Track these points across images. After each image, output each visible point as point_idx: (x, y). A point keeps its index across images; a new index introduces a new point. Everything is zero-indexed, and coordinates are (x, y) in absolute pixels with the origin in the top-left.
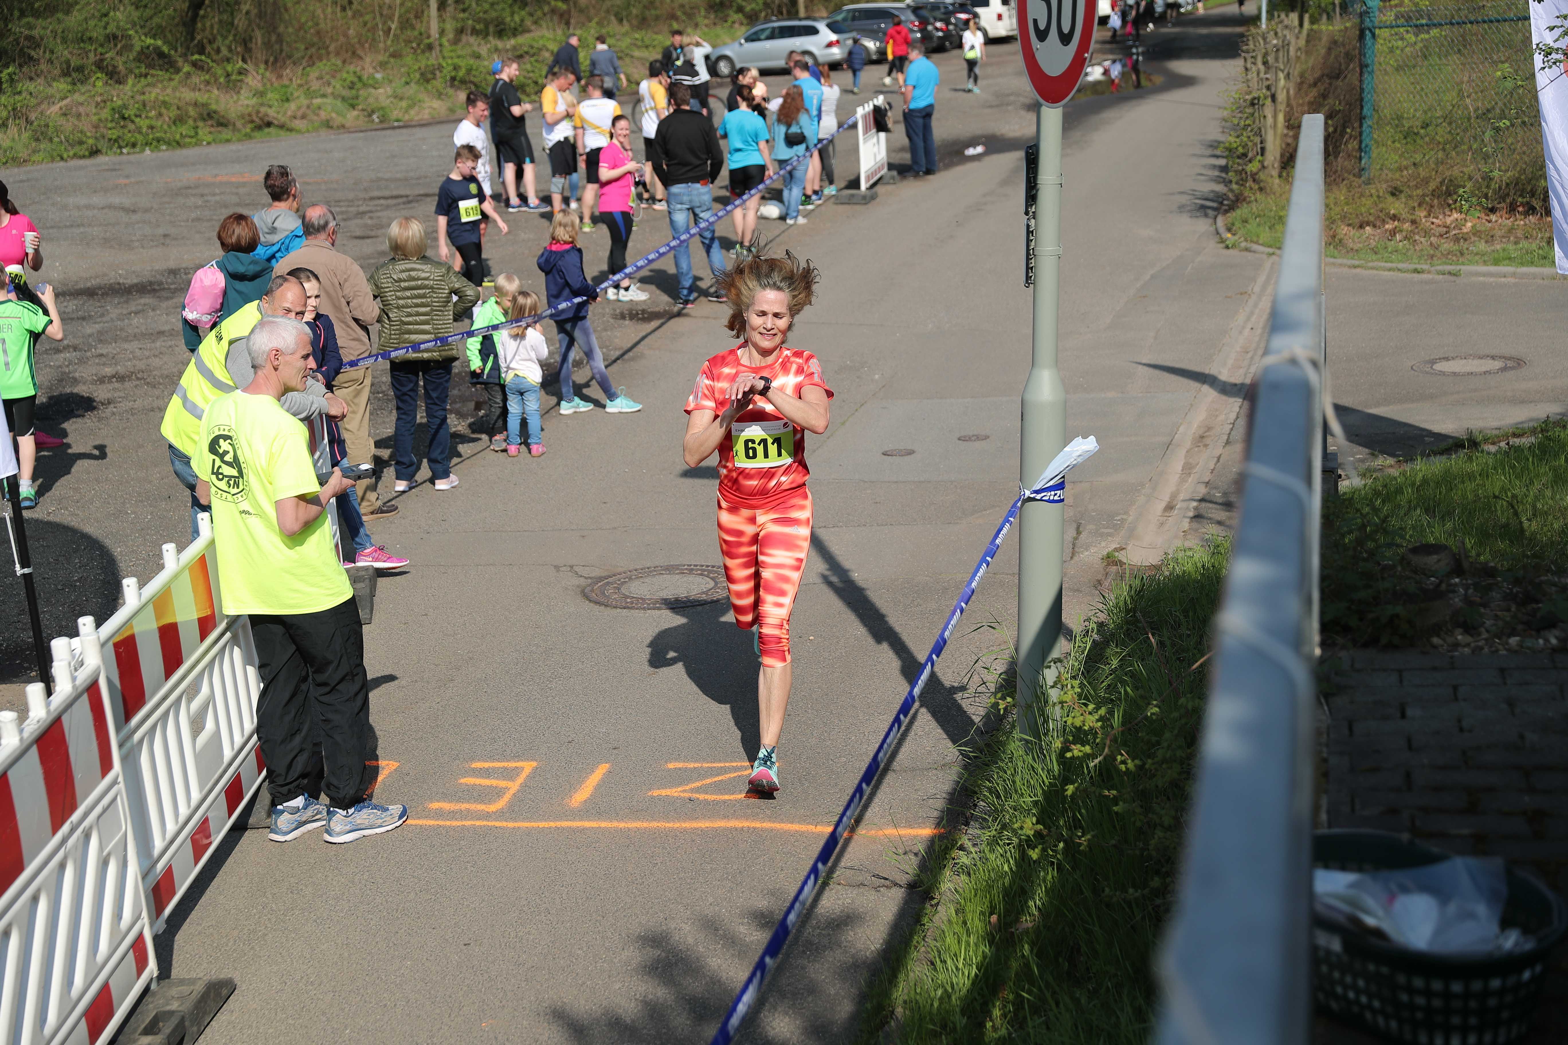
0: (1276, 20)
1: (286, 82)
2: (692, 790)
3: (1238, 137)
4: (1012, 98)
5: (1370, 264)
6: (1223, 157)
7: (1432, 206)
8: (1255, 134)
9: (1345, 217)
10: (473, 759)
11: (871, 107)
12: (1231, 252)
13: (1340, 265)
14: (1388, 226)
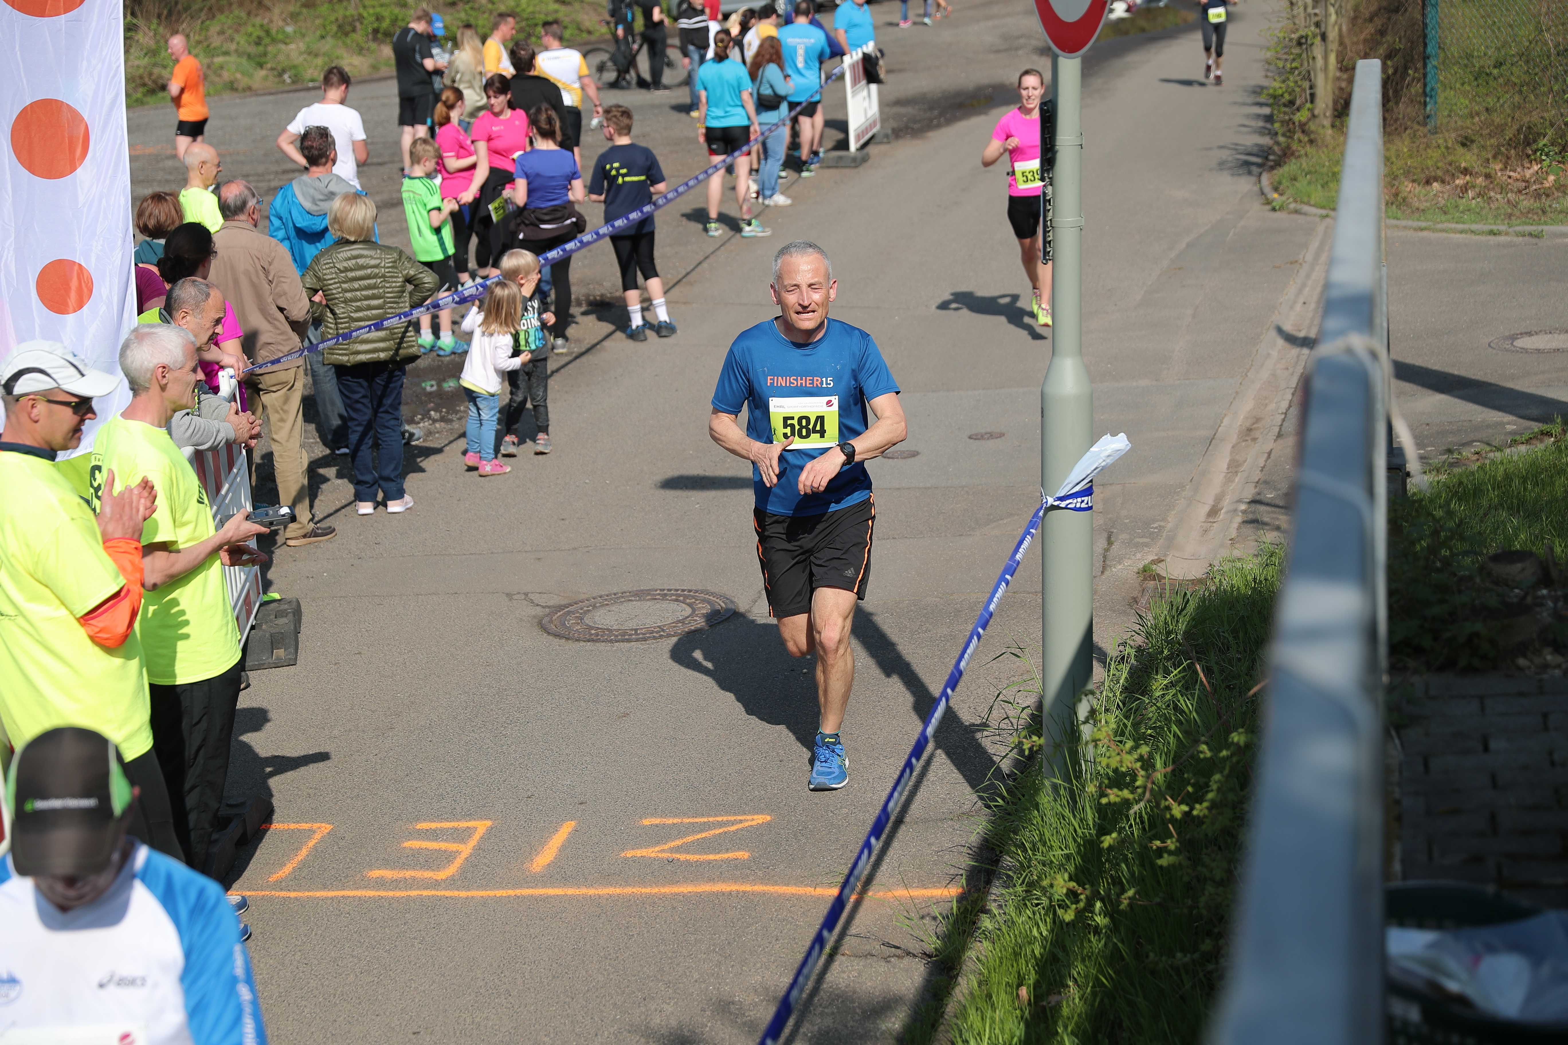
2: (672, 850)
3: (1284, 81)
4: (1022, 41)
5: (1439, 226)
6: (1266, 105)
7: (1508, 158)
8: (1304, 79)
9: (1409, 172)
10: (418, 819)
11: (860, 55)
12: (1278, 214)
13: (1404, 227)
14: (1459, 182)
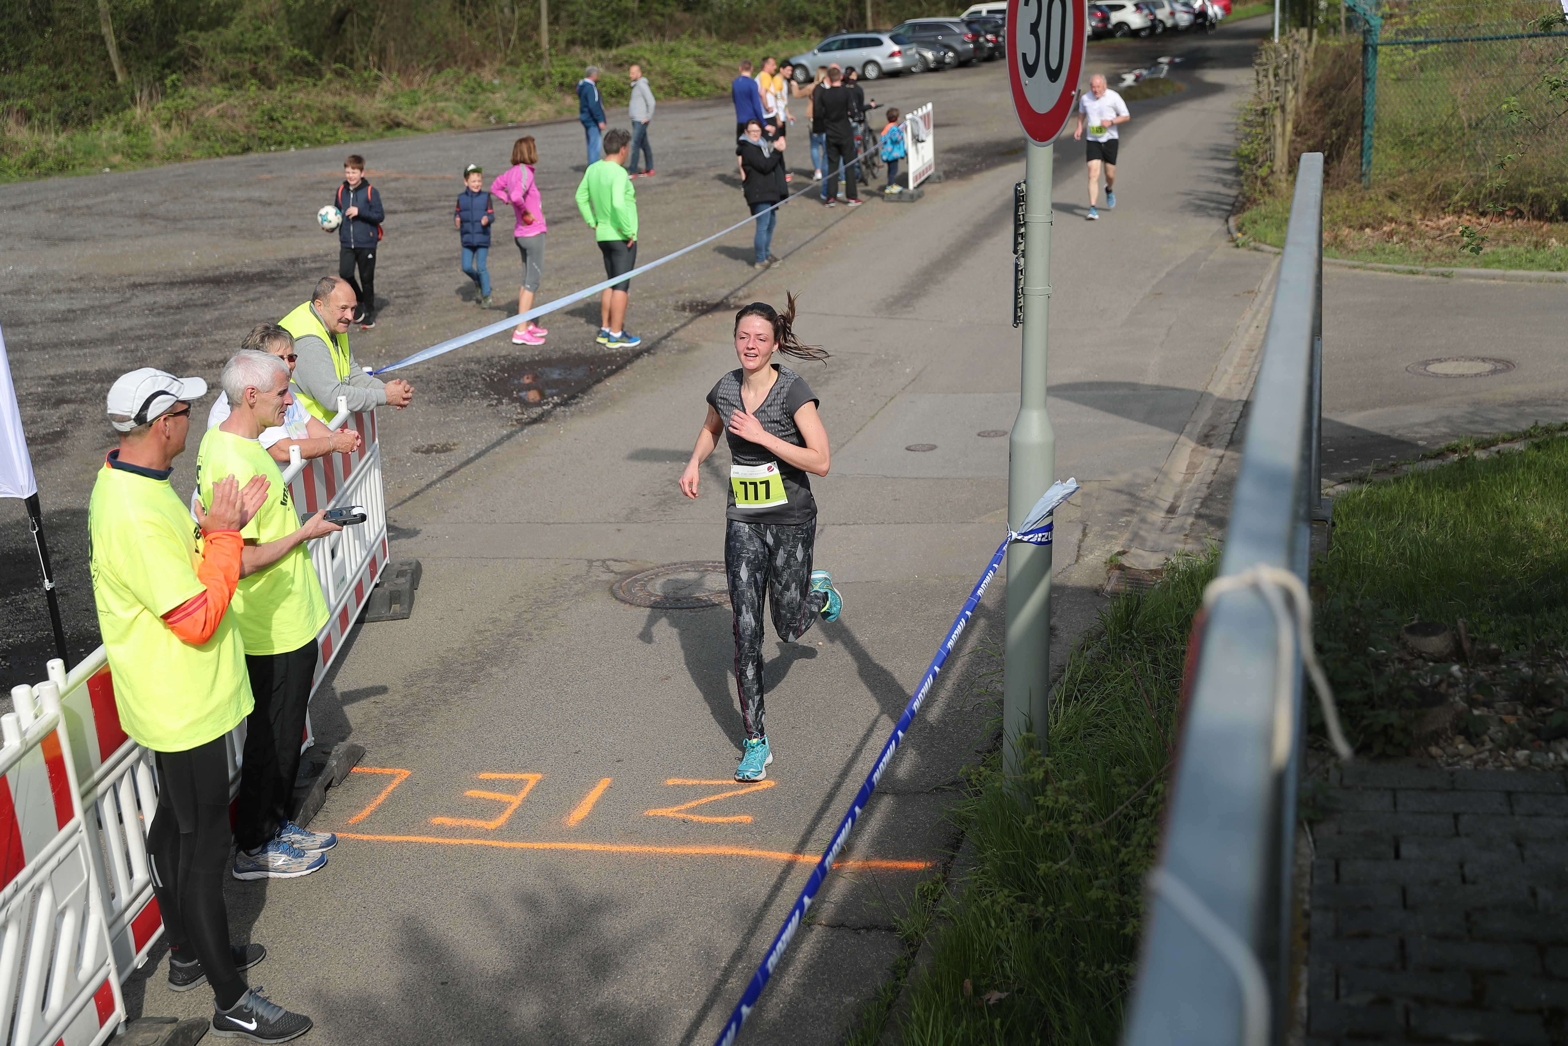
0: (1288, 35)
1: (415, 87)
2: (687, 811)
3: (1249, 143)
5: (1369, 265)
6: (1233, 161)
8: (1265, 142)
9: (1346, 219)
10: (481, 770)
11: (921, 113)
12: (1241, 251)
13: (1341, 265)
14: (1386, 229)
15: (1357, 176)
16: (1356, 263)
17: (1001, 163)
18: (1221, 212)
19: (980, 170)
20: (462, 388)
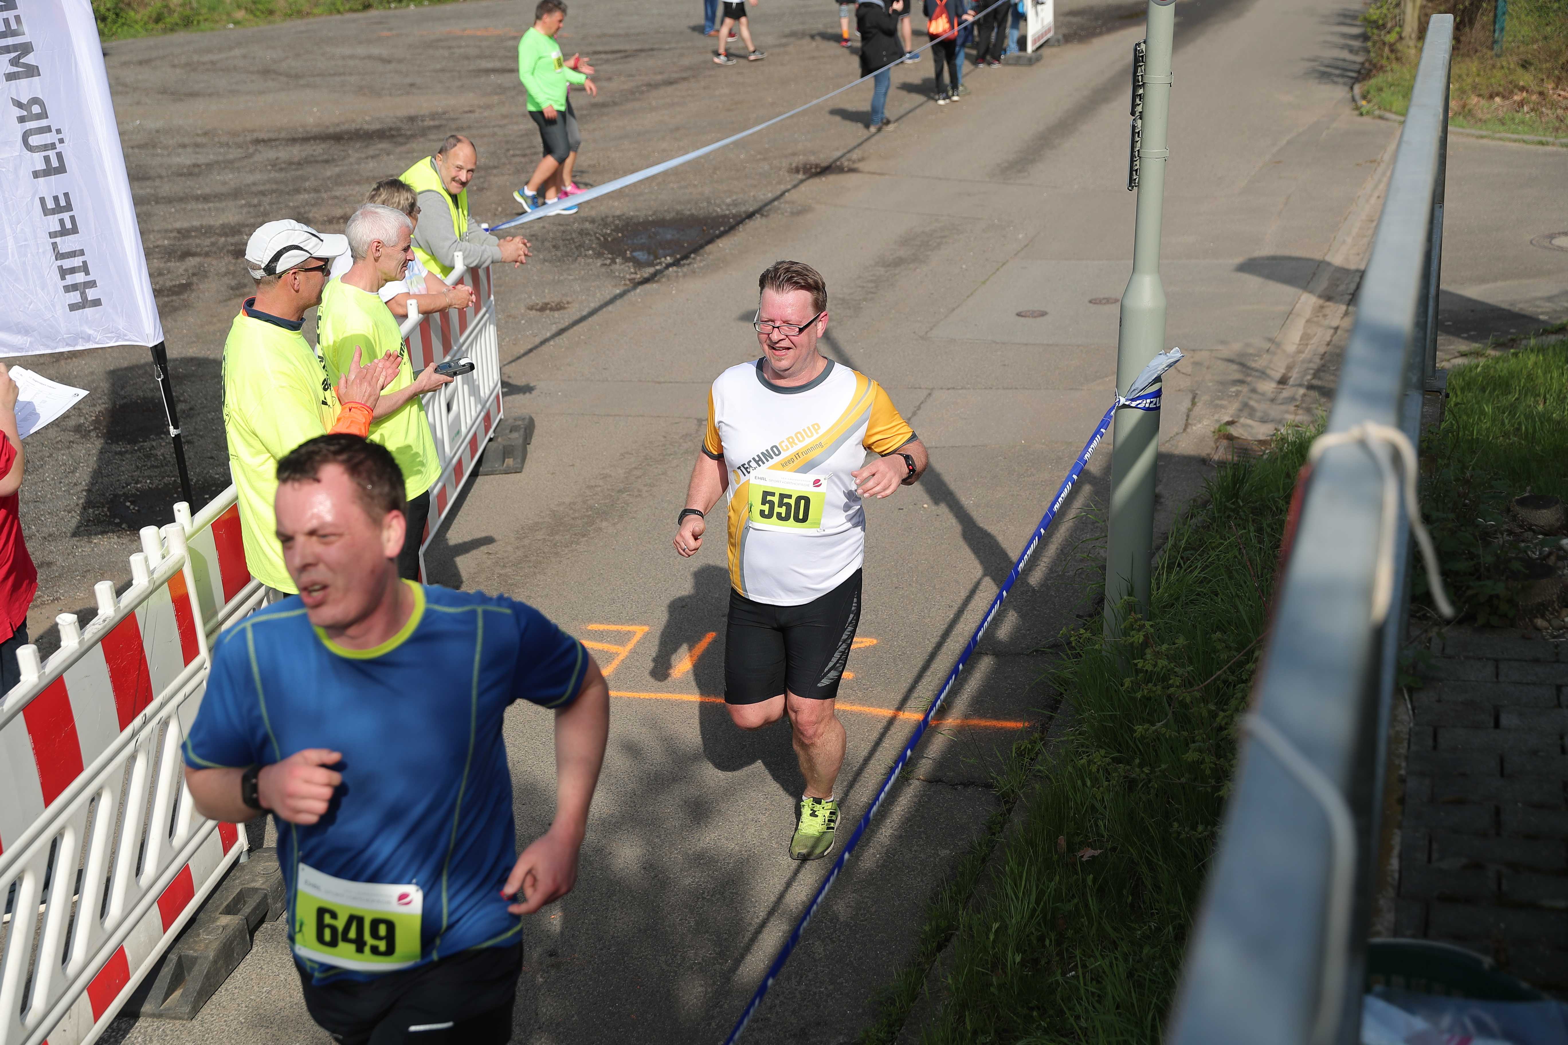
3: (1377, 8)
5: (1497, 135)
6: (1360, 26)
8: (1395, 7)
9: (1476, 88)
10: (590, 621)
12: (1366, 119)
13: (1468, 135)
14: (1517, 98)
15: (1489, 43)
16: (1484, 133)
17: (1122, 27)
18: (1346, 80)
19: (1101, 34)
20: (577, 248)
